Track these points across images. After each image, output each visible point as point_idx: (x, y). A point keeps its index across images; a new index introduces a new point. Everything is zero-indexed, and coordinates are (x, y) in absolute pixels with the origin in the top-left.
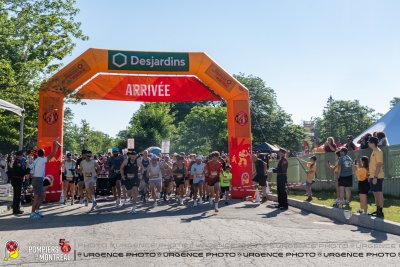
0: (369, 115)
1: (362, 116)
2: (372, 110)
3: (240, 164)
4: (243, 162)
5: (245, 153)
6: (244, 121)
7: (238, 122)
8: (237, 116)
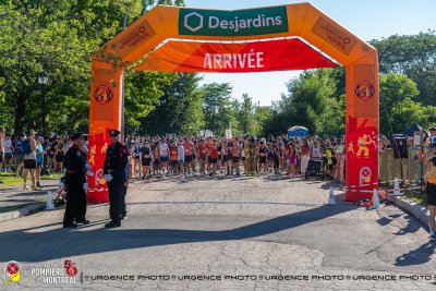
3: (359, 154)
4: (363, 152)
5: (368, 140)
6: (368, 94)
7: (358, 95)
8: (358, 87)
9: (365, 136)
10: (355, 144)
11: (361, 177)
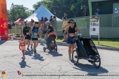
0: (27, 10)
1: (24, 10)
2: (28, 9)
3: (4, 27)
4: (5, 27)
5: (6, 24)
6: (5, 12)
7: (3, 12)
8: (3, 10)
9: (5, 23)
10: (3, 25)
11: (5, 33)
